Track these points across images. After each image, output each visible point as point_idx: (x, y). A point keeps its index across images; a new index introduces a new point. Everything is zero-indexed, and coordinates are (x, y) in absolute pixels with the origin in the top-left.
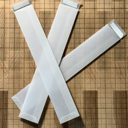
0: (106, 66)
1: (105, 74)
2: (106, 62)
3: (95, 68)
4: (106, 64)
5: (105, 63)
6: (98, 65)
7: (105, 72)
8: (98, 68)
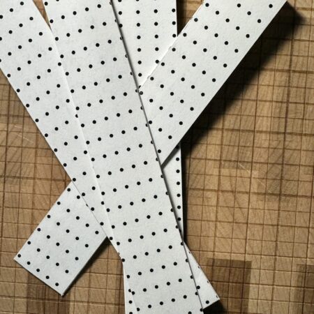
0: (283, 190)
1: (279, 214)
2: (286, 177)
3: (248, 193)
4: (284, 182)
5: (282, 179)
6: (259, 185)
7: (279, 207)
8: (258, 194)
